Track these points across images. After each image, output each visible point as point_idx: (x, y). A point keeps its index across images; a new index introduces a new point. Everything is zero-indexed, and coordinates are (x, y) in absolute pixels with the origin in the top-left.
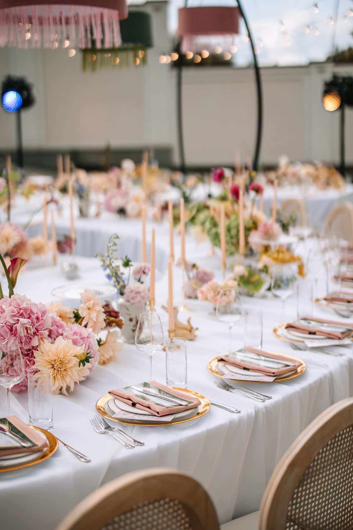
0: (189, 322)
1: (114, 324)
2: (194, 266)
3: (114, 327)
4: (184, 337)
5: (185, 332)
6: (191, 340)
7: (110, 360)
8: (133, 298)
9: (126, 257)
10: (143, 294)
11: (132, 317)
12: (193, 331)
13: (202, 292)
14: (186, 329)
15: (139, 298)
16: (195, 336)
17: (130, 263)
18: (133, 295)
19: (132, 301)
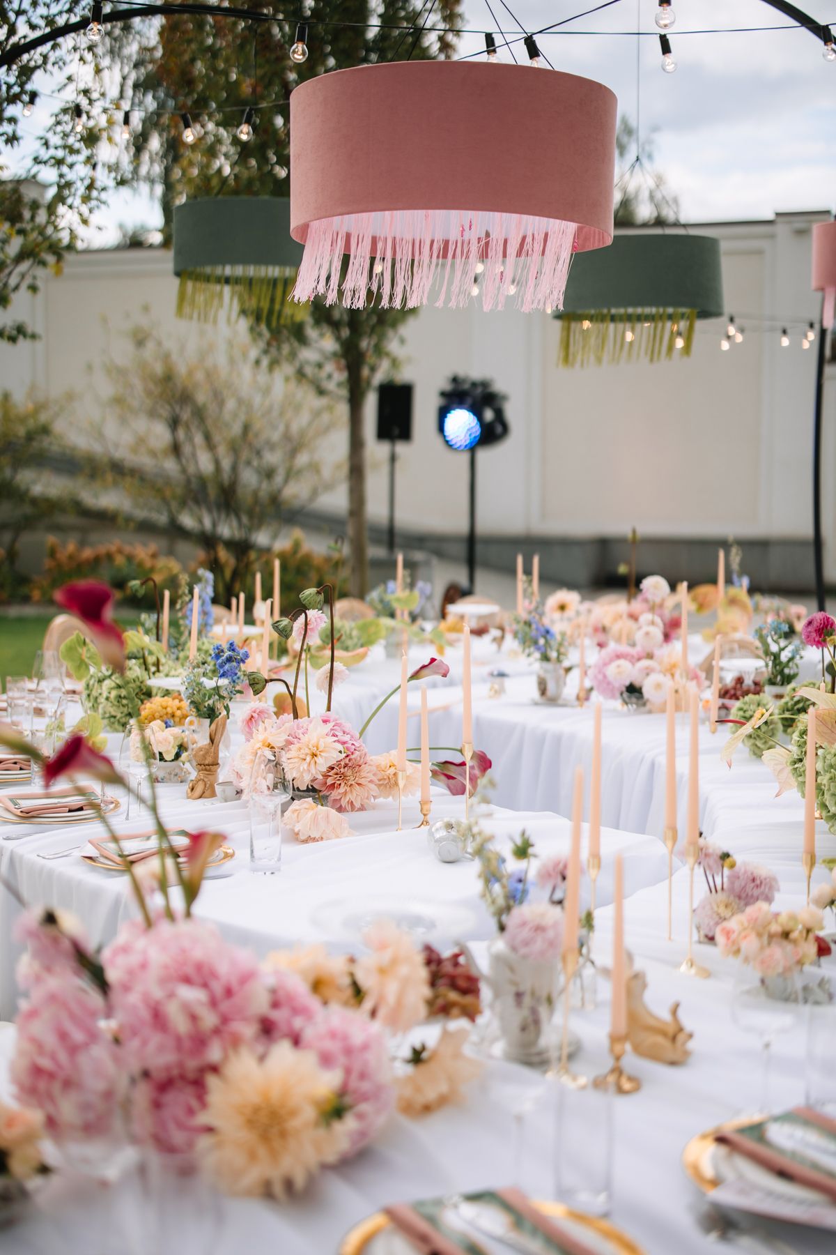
0: (674, 1011)
1: (455, 1011)
2: (725, 856)
3: (457, 1017)
4: (653, 1055)
5: (660, 1040)
6: (673, 1063)
7: (443, 1101)
8: (526, 943)
9: (523, 834)
10: (551, 934)
11: (522, 988)
12: (681, 1037)
13: (728, 933)
14: (664, 1033)
15: (539, 945)
16: (687, 1054)
17: (531, 850)
18: (525, 933)
19: (523, 951)
